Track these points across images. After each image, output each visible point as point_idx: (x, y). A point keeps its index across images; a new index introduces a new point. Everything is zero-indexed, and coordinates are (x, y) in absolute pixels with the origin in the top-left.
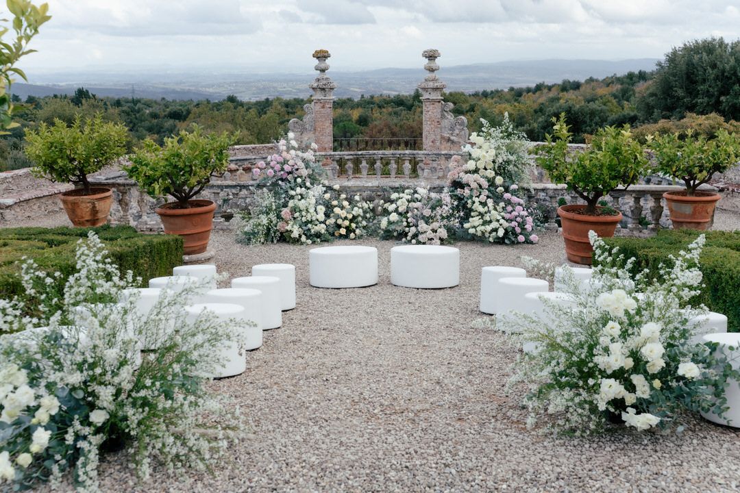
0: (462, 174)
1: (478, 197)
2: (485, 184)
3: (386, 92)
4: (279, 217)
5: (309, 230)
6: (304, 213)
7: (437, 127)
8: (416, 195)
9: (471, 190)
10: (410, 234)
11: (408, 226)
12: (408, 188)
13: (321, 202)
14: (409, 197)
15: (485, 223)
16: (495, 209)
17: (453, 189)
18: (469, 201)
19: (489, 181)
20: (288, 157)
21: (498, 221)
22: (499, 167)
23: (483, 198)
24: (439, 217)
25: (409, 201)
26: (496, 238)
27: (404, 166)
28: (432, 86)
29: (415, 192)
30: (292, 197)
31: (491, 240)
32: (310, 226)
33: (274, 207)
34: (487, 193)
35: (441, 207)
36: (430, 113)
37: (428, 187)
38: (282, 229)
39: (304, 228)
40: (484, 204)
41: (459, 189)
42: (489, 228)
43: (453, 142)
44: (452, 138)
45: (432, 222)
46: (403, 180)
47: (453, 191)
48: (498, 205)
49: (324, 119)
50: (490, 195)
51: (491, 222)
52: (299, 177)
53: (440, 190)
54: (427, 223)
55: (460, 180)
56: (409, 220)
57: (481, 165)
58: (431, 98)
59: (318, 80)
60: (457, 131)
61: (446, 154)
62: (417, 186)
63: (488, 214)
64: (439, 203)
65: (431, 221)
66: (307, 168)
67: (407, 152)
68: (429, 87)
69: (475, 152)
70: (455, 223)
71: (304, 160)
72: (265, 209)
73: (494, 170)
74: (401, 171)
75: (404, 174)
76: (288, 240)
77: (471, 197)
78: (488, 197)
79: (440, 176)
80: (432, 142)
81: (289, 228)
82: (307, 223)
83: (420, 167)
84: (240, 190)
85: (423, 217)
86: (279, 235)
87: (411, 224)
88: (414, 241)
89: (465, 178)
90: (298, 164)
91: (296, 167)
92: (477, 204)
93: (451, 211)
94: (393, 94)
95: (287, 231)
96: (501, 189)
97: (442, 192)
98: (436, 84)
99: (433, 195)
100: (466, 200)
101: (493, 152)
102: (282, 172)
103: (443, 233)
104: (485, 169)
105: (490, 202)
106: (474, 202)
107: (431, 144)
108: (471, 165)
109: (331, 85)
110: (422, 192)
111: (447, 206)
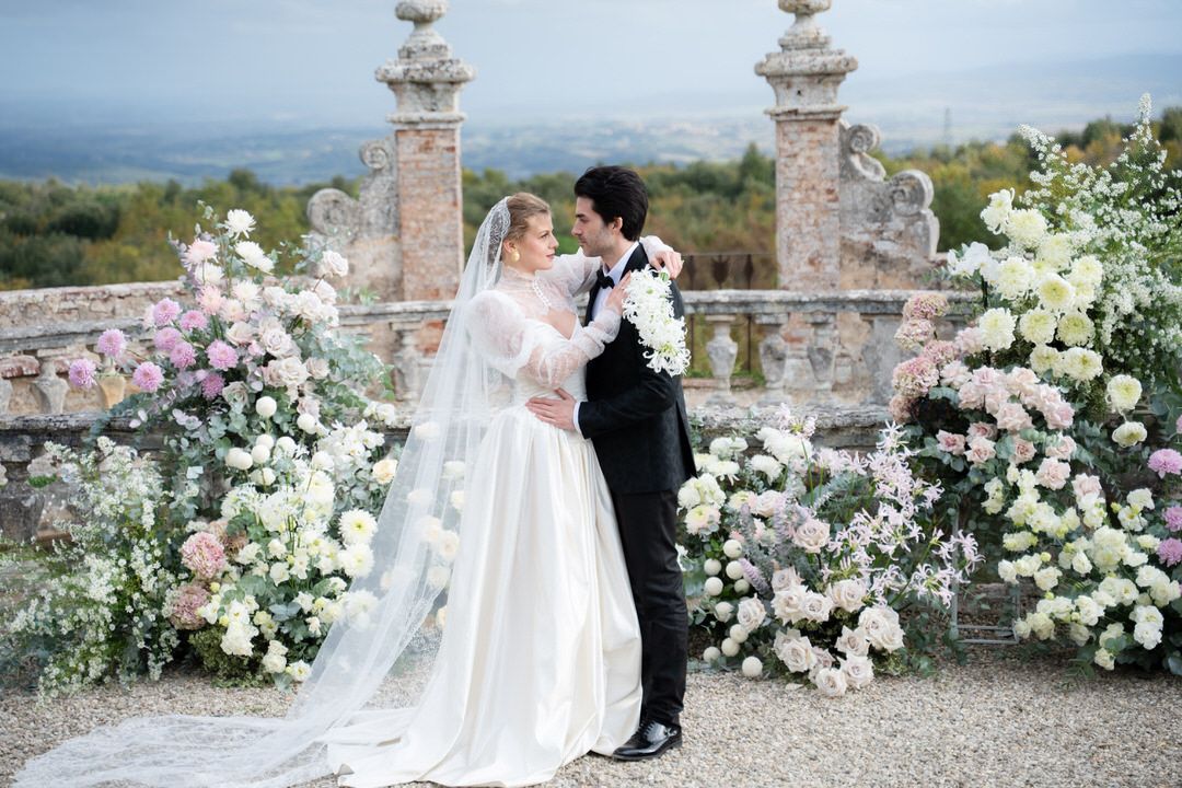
0: (956, 371)
1: (1032, 465)
2: (1060, 410)
3: (666, 157)
4: (173, 562)
5: (302, 616)
6: (278, 548)
7: (827, 211)
8: (759, 462)
9: (999, 436)
10: (738, 633)
11: (730, 594)
12: (724, 430)
13: (359, 493)
14: (731, 469)
15: (1071, 583)
16: (1114, 521)
17: (919, 431)
18: (993, 487)
19: (1072, 396)
20: (231, 309)
21: (1128, 572)
22: (1119, 334)
23: (1054, 472)
24: (862, 556)
25: (728, 487)
26: (1125, 652)
27: (711, 344)
28: (805, 67)
29: (756, 447)
30: (240, 477)
31: (1105, 658)
32: (304, 600)
33: (148, 521)
34: (1070, 447)
35: (873, 513)
36: (801, 161)
37: (810, 427)
38: (186, 618)
39: (279, 609)
40: (1061, 499)
41: (942, 434)
42: (1091, 607)
43: (884, 261)
44: (881, 246)
45: (834, 579)
46: (709, 395)
47: (916, 442)
48: (1125, 503)
49: (428, 191)
50: (1086, 457)
51: (1096, 576)
52: (268, 390)
53: (862, 437)
54: (811, 581)
55: (948, 393)
56: (732, 569)
57: (1038, 329)
58: (802, 108)
59: (408, 53)
60: (897, 224)
61: (866, 301)
62: (763, 421)
63: (1081, 543)
64: (861, 498)
65: (827, 571)
66: (305, 356)
67: (722, 295)
68: (796, 68)
69: (1010, 273)
70: (938, 585)
71: (295, 323)
72: (113, 530)
73: (1098, 346)
74: (705, 367)
75: (711, 376)
76: (209, 663)
77: (1001, 467)
78: (1076, 467)
79: (842, 379)
80: (811, 262)
81: (209, 612)
82: (290, 588)
83: (769, 348)
84: (37, 450)
85: (793, 556)
86: (175, 642)
87: (741, 586)
88: (752, 665)
89: (969, 387)
90: (266, 338)
91: (257, 350)
92: (1028, 497)
93: (916, 531)
94: (686, 160)
95: (206, 626)
96: (1134, 430)
97: (873, 449)
98: (820, 60)
99: (834, 460)
100: (974, 479)
101: (1091, 271)
102: (201, 374)
103: (883, 627)
104: (1059, 345)
105: (1089, 491)
106: (1013, 492)
107: (806, 269)
108: (995, 329)
109: (454, 69)
110: (788, 447)
111: (899, 508)
